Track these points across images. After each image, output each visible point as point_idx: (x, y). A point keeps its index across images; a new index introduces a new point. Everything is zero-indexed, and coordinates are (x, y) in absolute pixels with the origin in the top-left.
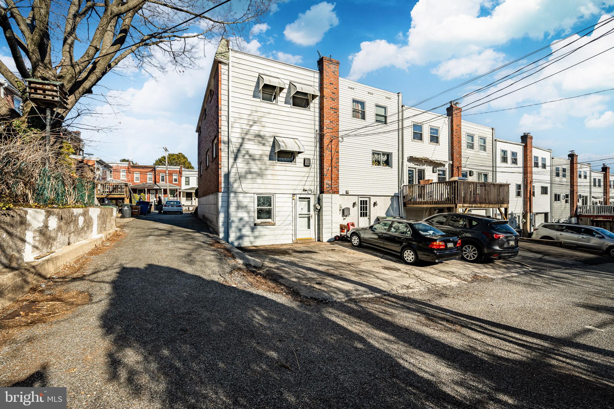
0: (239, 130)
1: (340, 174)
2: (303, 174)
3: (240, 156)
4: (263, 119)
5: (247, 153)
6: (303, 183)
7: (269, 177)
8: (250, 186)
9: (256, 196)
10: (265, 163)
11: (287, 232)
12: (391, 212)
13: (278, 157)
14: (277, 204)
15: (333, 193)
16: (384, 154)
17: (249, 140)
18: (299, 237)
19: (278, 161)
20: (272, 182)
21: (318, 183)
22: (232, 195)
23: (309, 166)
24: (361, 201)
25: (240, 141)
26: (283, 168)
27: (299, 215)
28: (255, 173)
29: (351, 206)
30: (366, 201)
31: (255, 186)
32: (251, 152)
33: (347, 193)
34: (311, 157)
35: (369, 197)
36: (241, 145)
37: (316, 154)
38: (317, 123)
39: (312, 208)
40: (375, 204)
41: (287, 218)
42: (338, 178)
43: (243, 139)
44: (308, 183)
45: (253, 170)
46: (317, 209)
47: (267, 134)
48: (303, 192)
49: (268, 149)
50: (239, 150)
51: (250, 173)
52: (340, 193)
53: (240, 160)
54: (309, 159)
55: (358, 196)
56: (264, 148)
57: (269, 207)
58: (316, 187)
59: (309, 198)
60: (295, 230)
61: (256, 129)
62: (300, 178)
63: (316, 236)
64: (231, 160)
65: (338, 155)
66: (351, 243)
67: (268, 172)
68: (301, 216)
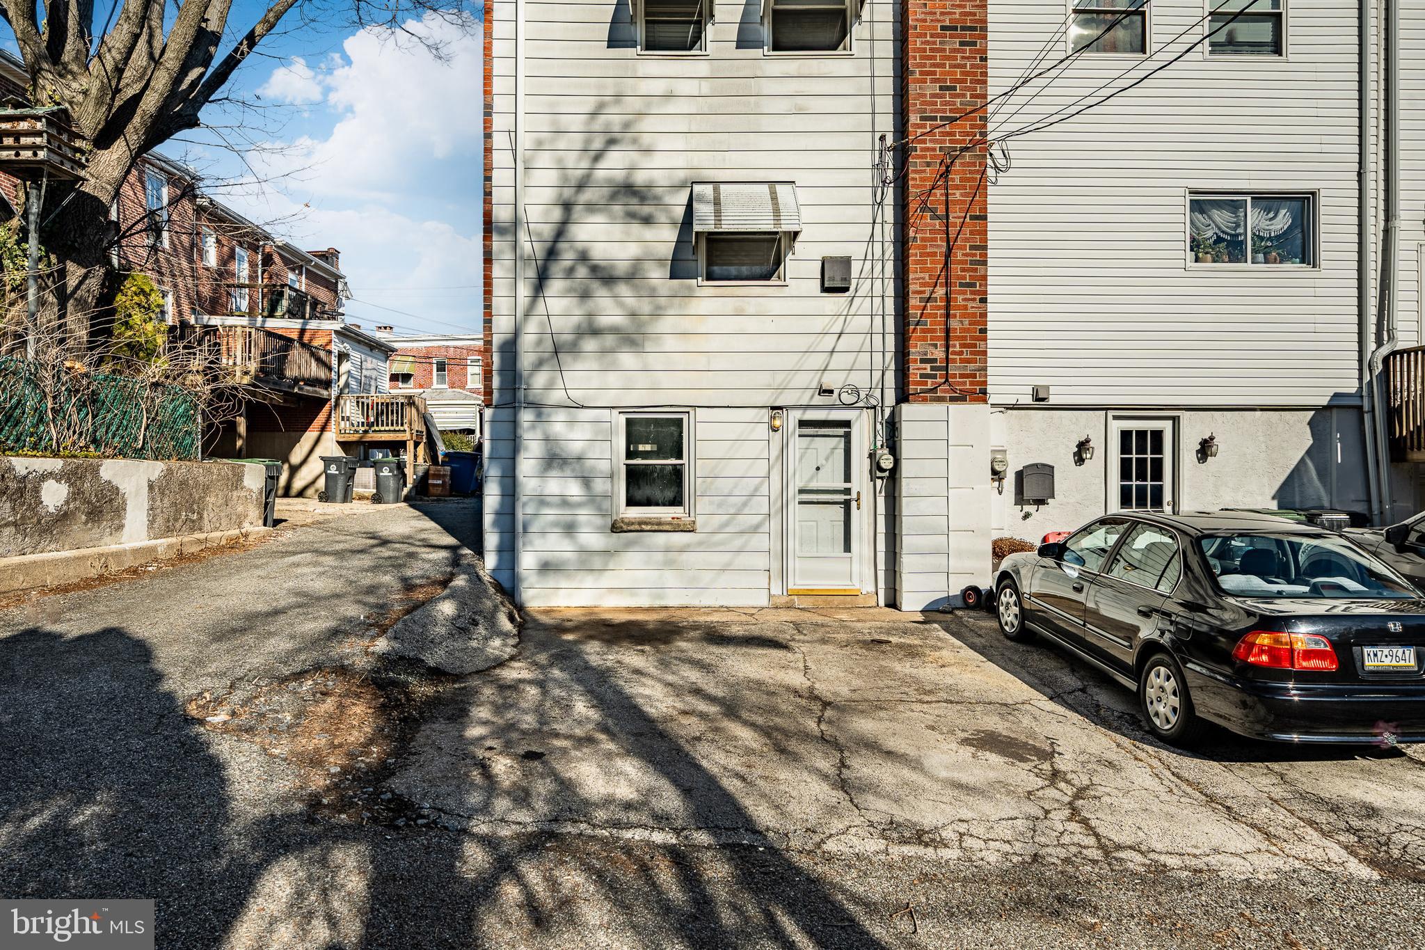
0: (552, 177)
1: (990, 316)
2: (819, 324)
3: (557, 269)
4: (647, 124)
5: (583, 257)
6: (818, 361)
7: (670, 343)
8: (596, 380)
9: (622, 419)
10: (653, 289)
11: (743, 560)
12: (1315, 486)
13: (710, 263)
14: (703, 449)
15: (953, 399)
16: (1267, 201)
17: (591, 207)
18: (797, 582)
19: (710, 277)
20: (680, 361)
21: (890, 356)
22: (526, 416)
23: (846, 289)
24: (1126, 435)
25: (557, 214)
26: (729, 305)
27: (801, 491)
28: (615, 330)
29: (1062, 460)
30: (1157, 435)
31: (613, 379)
32: (599, 252)
33: (1040, 400)
34: (856, 251)
35: (1173, 413)
36: (560, 233)
37: (878, 237)
38: (886, 104)
39: (861, 465)
40: (1205, 449)
41: (745, 504)
42: (984, 331)
43: (567, 206)
44: (838, 361)
45: (604, 321)
46: (882, 470)
47: (660, 178)
48: (818, 400)
49: (664, 238)
50: (552, 254)
51: (595, 332)
52: (992, 399)
53: (555, 286)
54: (846, 262)
55: (1106, 408)
56: (648, 233)
57: (673, 461)
58: (877, 375)
59: (847, 424)
60: (783, 555)
61: (614, 165)
62: (802, 343)
63: (881, 584)
64: (524, 291)
65: (985, 232)
66: (995, 624)
67: (666, 324)
68: (811, 496)
